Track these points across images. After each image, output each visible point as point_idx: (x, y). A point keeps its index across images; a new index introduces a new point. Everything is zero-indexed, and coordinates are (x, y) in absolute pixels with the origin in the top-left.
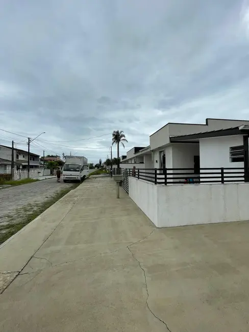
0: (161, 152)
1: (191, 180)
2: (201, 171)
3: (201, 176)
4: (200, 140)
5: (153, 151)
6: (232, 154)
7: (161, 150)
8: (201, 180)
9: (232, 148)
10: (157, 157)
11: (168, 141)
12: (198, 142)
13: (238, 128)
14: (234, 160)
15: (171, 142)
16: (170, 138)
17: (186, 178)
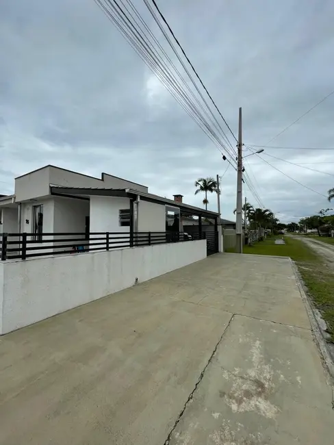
0: (35, 207)
1: (80, 248)
2: (91, 236)
3: (91, 242)
4: (92, 197)
5: (20, 203)
6: (122, 217)
7: (36, 204)
8: (91, 247)
9: (122, 211)
10: (28, 214)
11: (47, 192)
12: (89, 199)
13: (124, 190)
14: (123, 224)
15: (52, 193)
16: (51, 188)
17: (74, 246)
